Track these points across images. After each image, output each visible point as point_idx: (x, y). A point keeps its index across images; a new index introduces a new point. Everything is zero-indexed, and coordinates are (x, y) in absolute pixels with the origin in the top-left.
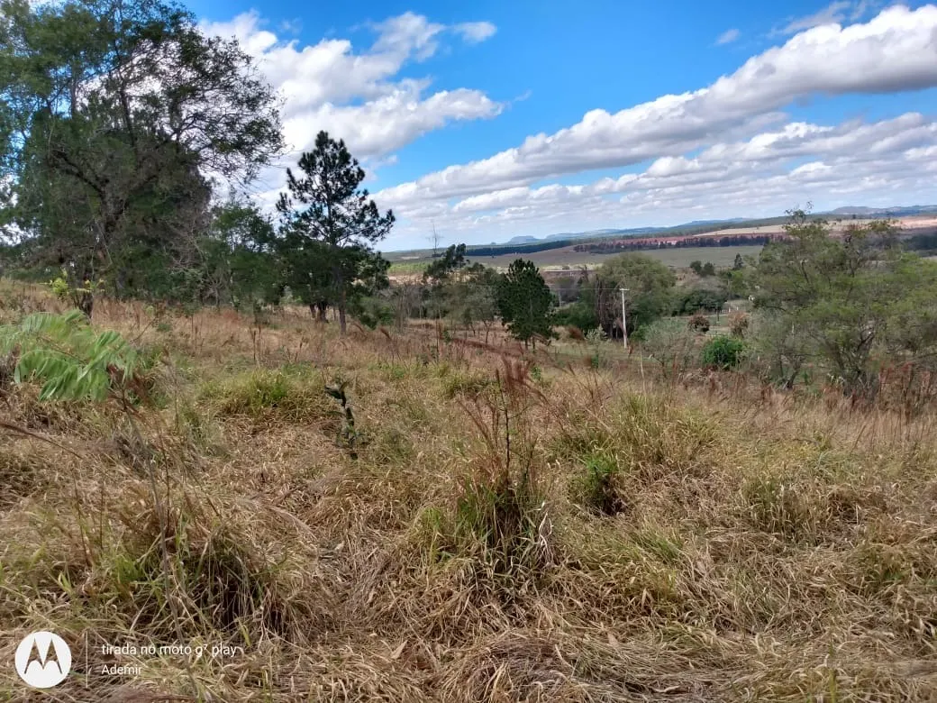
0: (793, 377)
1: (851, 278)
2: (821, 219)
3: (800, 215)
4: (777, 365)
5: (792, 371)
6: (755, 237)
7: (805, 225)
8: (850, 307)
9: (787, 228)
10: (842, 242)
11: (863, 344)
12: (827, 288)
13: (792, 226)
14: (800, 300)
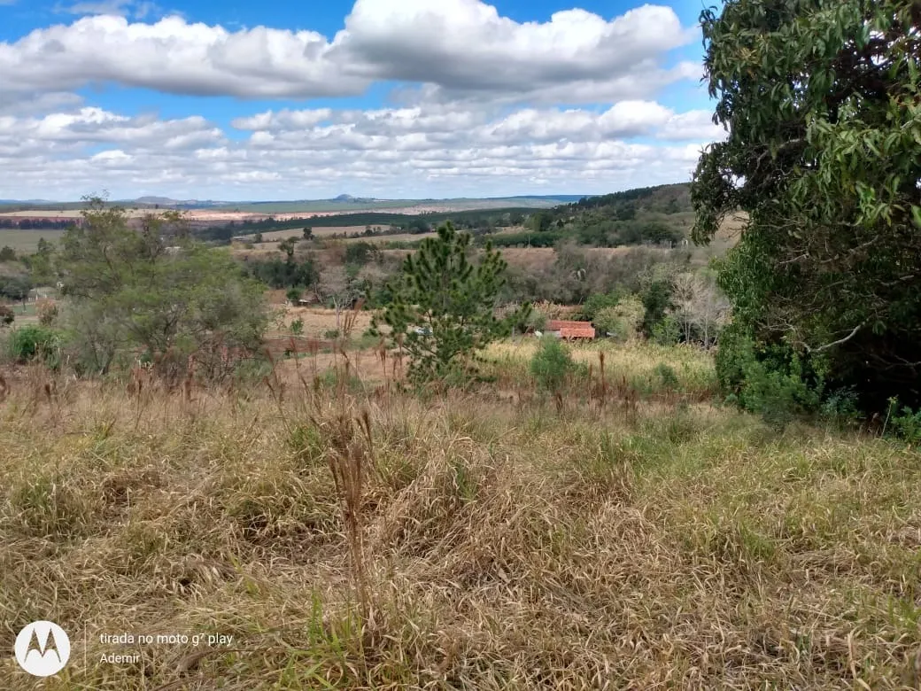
0: (108, 363)
1: (152, 266)
2: (120, 206)
3: (97, 202)
4: (92, 352)
5: (106, 357)
6: (59, 220)
7: (103, 211)
8: (153, 293)
9: (85, 214)
10: (140, 230)
11: (168, 328)
12: (130, 275)
13: (89, 212)
14: (107, 287)
